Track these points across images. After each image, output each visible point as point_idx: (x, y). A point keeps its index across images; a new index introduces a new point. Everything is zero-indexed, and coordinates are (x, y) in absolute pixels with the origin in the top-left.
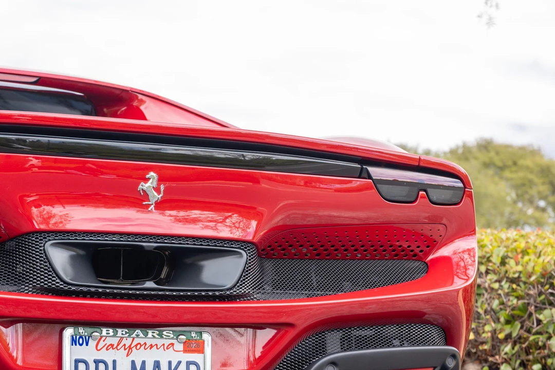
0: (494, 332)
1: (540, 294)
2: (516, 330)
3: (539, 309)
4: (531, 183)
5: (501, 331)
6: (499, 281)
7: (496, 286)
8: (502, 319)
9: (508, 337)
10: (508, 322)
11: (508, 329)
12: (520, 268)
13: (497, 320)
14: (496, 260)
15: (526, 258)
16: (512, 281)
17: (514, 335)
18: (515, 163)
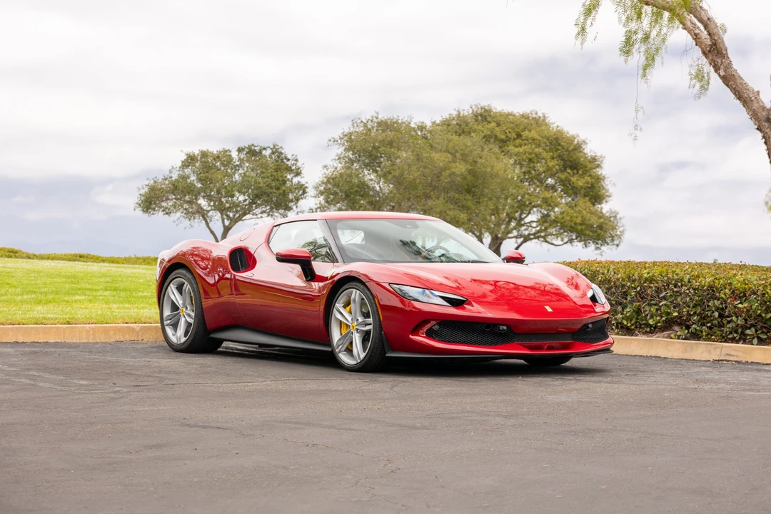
0: (688, 311)
1: (708, 294)
2: (699, 310)
3: (708, 301)
4: (538, 157)
5: (691, 311)
6: (688, 289)
7: (688, 291)
8: (691, 306)
9: (695, 313)
10: (694, 307)
11: (694, 310)
12: (698, 284)
13: (689, 307)
14: (686, 280)
15: (700, 280)
16: (695, 289)
17: (698, 312)
18: (519, 136)
